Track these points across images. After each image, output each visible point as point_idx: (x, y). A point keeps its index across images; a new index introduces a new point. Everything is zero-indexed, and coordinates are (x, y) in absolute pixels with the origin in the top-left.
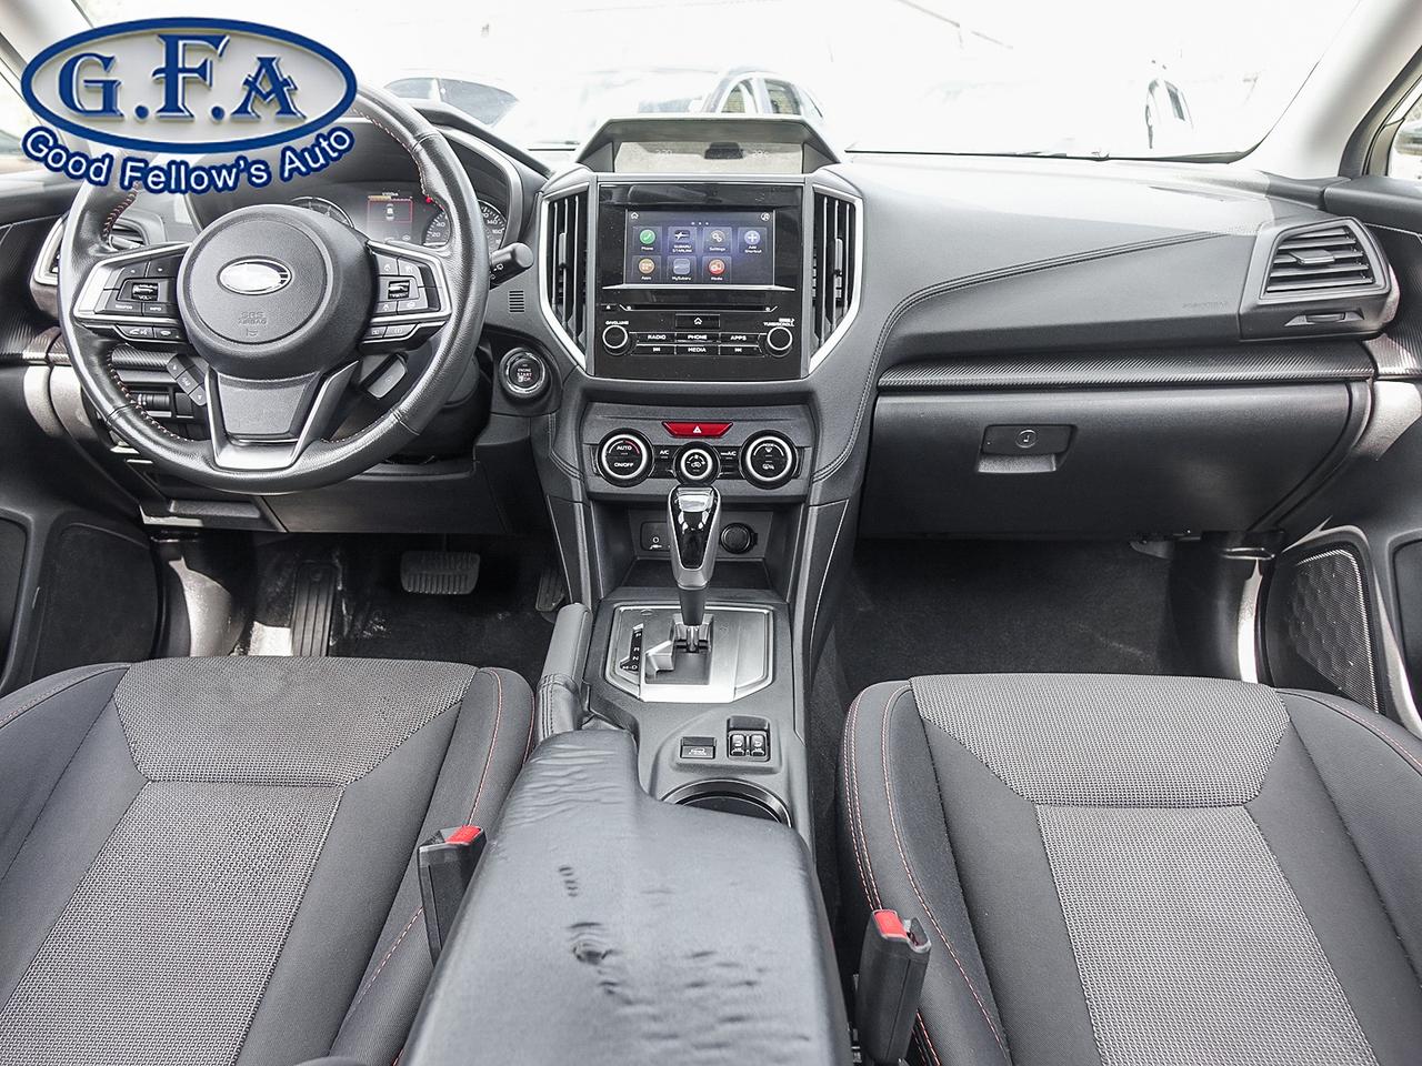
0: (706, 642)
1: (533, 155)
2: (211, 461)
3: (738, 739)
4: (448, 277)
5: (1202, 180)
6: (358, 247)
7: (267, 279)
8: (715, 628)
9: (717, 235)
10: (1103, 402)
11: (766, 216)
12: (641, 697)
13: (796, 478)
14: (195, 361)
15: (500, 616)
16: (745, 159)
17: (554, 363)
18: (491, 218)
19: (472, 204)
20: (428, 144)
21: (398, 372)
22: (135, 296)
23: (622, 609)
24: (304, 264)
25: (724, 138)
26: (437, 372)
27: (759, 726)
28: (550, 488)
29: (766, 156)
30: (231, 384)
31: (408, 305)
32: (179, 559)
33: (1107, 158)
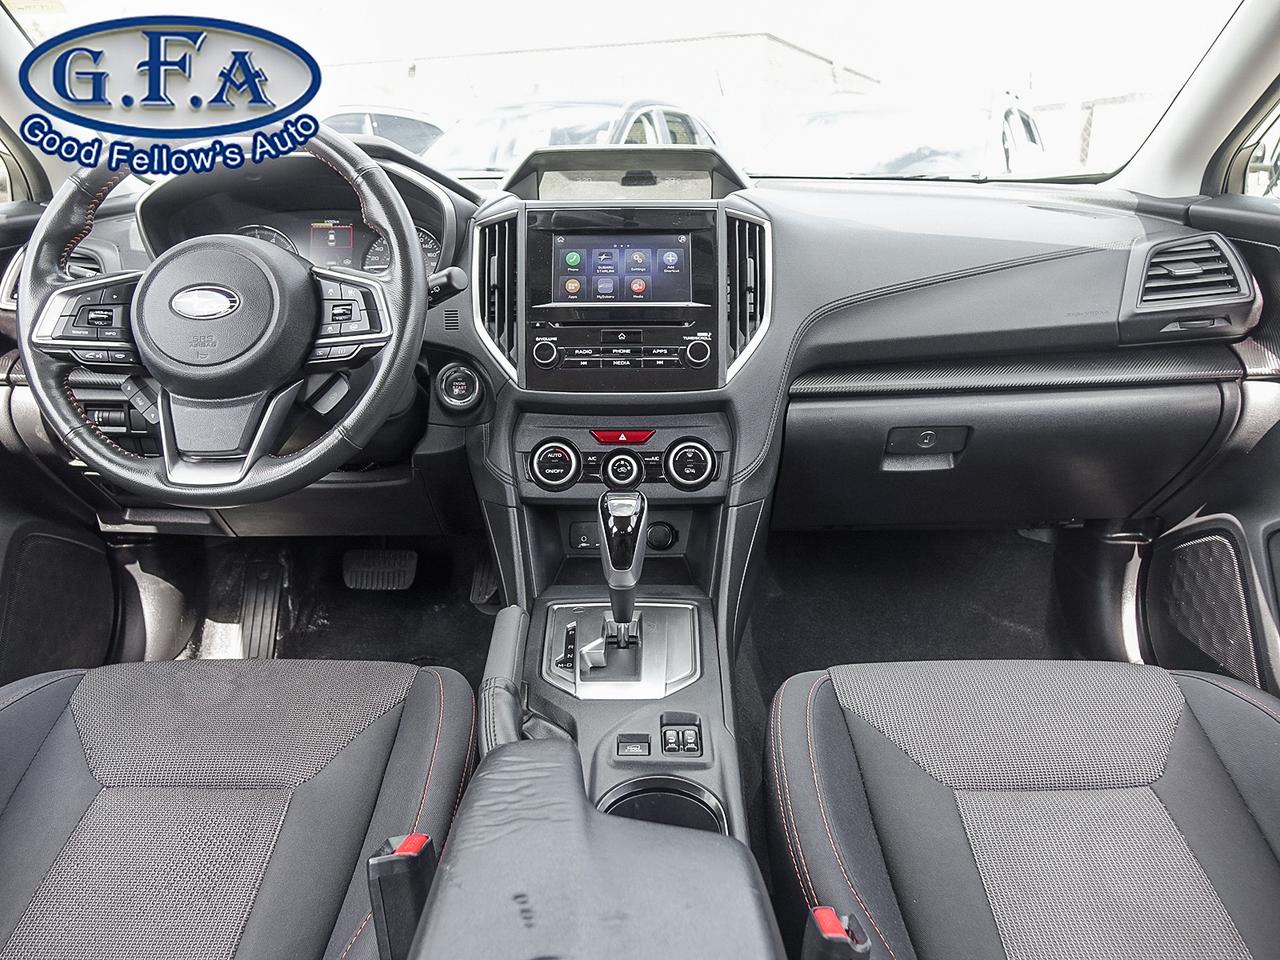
0: (636, 637)
1: (463, 183)
2: (163, 477)
3: (671, 735)
4: (388, 300)
5: (1075, 199)
6: (303, 273)
7: (218, 304)
8: (644, 625)
9: (638, 256)
10: (996, 404)
11: (683, 238)
12: (578, 695)
13: (715, 480)
14: (149, 382)
15: (437, 609)
16: (659, 185)
17: (488, 377)
18: (426, 242)
19: (410, 230)
20: (368, 177)
21: (342, 389)
22: (91, 322)
23: (556, 607)
24: (253, 290)
25: (639, 167)
26: (379, 390)
27: (690, 721)
28: (485, 494)
29: (678, 182)
30: (183, 403)
31: (351, 327)
32: (134, 562)
33: (985, 181)
